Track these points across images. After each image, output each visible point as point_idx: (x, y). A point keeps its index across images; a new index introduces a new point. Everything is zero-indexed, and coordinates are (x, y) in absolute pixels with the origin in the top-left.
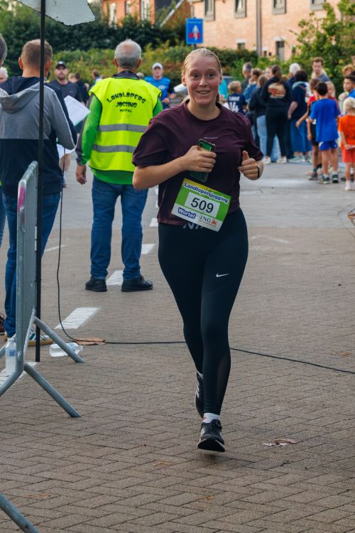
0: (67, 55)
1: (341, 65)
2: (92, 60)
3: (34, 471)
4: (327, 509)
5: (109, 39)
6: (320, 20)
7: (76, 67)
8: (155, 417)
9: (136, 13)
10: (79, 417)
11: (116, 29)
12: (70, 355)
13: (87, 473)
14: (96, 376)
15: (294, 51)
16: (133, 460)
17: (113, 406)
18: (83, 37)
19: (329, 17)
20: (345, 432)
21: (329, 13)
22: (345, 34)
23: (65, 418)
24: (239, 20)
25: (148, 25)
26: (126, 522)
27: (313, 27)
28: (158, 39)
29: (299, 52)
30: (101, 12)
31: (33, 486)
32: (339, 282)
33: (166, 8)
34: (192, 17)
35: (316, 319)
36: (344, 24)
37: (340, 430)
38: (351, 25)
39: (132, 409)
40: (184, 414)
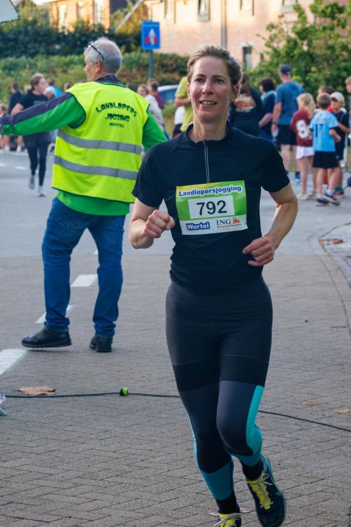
0: (11, 63)
1: (314, 72)
2: (39, 68)
5: (58, 44)
6: (290, 23)
7: (21, 76)
9: (88, 16)
11: (66, 33)
14: (19, 432)
15: (262, 57)
17: (34, 468)
18: (30, 42)
19: (301, 19)
21: (300, 16)
22: (318, 39)
24: (203, 24)
25: (102, 29)
27: (283, 30)
29: (267, 58)
30: (50, 15)
32: (306, 318)
33: (122, 11)
34: (150, 18)
35: (277, 361)
36: (317, 28)
37: (300, 496)
38: (324, 29)
39: (58, 471)
40: (118, 477)
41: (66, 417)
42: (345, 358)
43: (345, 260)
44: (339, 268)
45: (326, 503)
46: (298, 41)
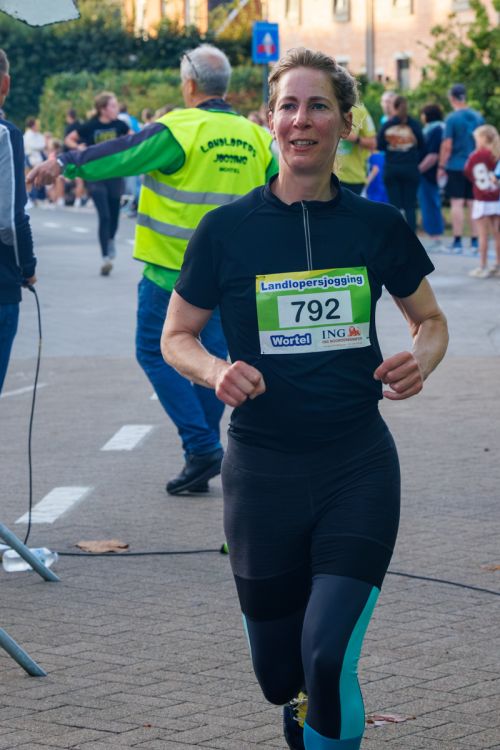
0: (67, 81)
1: (499, 96)
5: (135, 53)
6: (464, 25)
7: (81, 98)
9: (177, 15)
10: (44, 675)
11: (145, 39)
12: (37, 568)
14: (77, 606)
15: (424, 73)
17: (100, 656)
18: (94, 51)
19: (480, 20)
21: (478, 15)
23: (21, 677)
24: (341, 26)
25: (195, 33)
27: (454, 35)
29: (432, 75)
30: (122, 14)
32: (485, 445)
33: (225, 7)
34: (264, 18)
35: (445, 506)
37: (477, 699)
39: (132, 661)
40: (218, 670)
41: (143, 584)
46: (477, 51)
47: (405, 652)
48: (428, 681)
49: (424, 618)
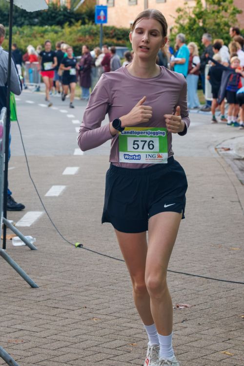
2: (25, 34)
3: (10, 324)
4: (216, 352)
5: (37, 18)
6: (191, 8)
7: (14, 39)
8: (90, 288)
9: (56, 1)
10: (38, 287)
12: (27, 244)
13: (48, 326)
14: (46, 260)
16: (78, 317)
17: (59, 280)
18: (18, 17)
19: (199, 6)
20: (224, 300)
21: (198, 3)
22: (209, 18)
23: (28, 288)
24: (132, 7)
25: (65, 9)
26: (77, 359)
27: (186, 12)
28: (73, 20)
31: (10, 335)
32: (212, 196)
35: (198, 221)
36: (209, 11)
37: (221, 298)
38: (213, 12)
39: (74, 282)
40: (111, 286)
41: (73, 251)
42: (239, 220)
43: (232, 161)
44: (230, 166)
45: (237, 302)
46: (197, 19)
47: (189, 280)
48: (199, 291)
49: (194, 266)
